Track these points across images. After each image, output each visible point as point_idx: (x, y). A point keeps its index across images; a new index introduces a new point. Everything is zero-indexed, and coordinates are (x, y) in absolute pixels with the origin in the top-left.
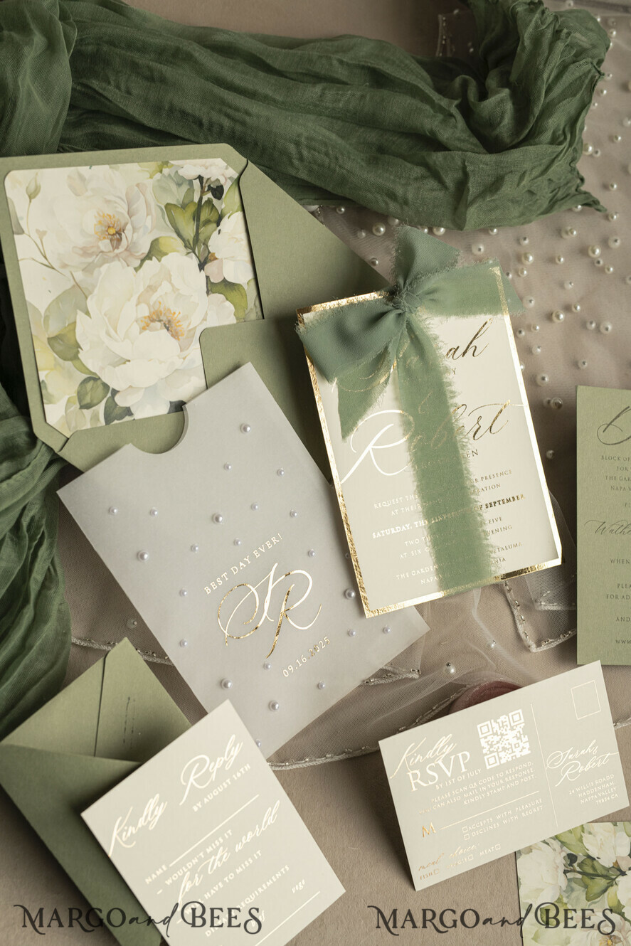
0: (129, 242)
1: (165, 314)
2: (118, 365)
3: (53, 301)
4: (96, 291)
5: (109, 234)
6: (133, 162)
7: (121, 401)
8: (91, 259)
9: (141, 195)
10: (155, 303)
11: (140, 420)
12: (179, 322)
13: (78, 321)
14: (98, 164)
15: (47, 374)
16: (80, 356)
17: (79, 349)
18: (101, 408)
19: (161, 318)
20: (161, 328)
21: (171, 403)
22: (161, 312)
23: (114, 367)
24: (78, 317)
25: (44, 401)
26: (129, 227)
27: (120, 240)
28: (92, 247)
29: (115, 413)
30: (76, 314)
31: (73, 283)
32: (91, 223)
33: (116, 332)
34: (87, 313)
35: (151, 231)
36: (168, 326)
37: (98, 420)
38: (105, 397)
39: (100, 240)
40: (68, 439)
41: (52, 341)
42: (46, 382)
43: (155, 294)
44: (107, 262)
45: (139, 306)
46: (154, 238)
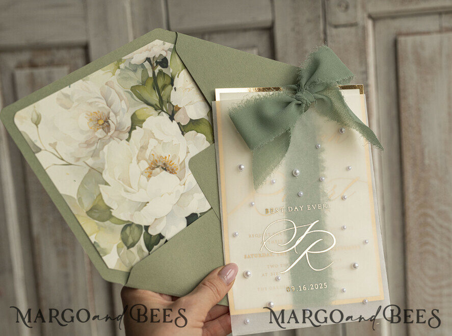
0: (116, 124)
1: (159, 161)
2: (142, 209)
3: (80, 186)
4: (106, 167)
5: (100, 125)
7: (153, 232)
8: (94, 147)
10: (149, 156)
12: (171, 161)
13: (102, 192)
15: (96, 235)
16: (113, 214)
17: (111, 210)
18: (142, 243)
19: (158, 165)
20: (161, 171)
21: (187, 218)
23: (140, 211)
24: (101, 189)
25: (101, 255)
26: (112, 114)
27: (109, 126)
28: (91, 139)
30: (99, 187)
31: (88, 168)
32: (84, 123)
33: (131, 187)
34: (106, 184)
35: (128, 111)
37: (143, 251)
38: (142, 233)
39: (95, 131)
41: (90, 213)
42: (97, 241)
43: (148, 150)
44: (106, 144)
45: (140, 164)
46: (132, 113)
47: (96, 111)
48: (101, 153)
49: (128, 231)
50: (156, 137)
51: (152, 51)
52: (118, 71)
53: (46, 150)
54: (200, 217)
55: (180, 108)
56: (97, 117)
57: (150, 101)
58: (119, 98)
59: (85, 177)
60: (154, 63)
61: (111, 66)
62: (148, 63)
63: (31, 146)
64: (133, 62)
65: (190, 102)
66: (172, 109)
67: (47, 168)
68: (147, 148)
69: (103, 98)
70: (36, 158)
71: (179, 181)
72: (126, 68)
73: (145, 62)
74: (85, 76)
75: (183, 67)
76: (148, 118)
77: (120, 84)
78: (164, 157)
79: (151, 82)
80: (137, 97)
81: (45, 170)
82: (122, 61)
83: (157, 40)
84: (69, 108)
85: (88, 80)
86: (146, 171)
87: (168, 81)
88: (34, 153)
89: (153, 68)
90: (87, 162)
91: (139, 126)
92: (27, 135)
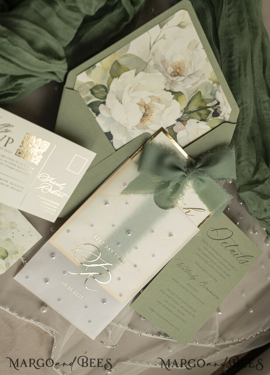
1: (150, 112)
2: (118, 99)
3: (135, 56)
4: (148, 74)
5: (176, 70)
6: (213, 67)
7: (101, 108)
8: (162, 66)
9: (200, 77)
10: (153, 105)
11: (96, 121)
12: (149, 119)
14: (206, 52)
17: (117, 78)
19: (147, 111)
20: (142, 113)
21: (110, 132)
22: (150, 109)
23: (116, 98)
25: (87, 71)
26: (183, 78)
27: (175, 76)
29: (94, 107)
30: (134, 69)
31: (147, 61)
32: (178, 59)
33: (133, 92)
34: (136, 74)
35: (185, 89)
36: (145, 115)
39: (172, 66)
40: (73, 89)
41: (116, 63)
42: (96, 67)
44: (163, 74)
45: (148, 98)
47: (185, 67)
48: (157, 70)
49: (103, 89)
50: (166, 109)
51: (223, 106)
52: (211, 82)
53: (161, 32)
54: (110, 142)
55: (185, 125)
56: (181, 68)
57: (190, 105)
58: (194, 84)
59: (141, 59)
60: (216, 107)
61: (215, 78)
62: (216, 104)
63: (164, 22)
64: (217, 93)
65: (188, 133)
66: (184, 120)
67: (149, 33)
68: (159, 103)
69: (194, 72)
70: (156, 25)
71: (136, 125)
72: (214, 88)
73: (217, 101)
74: (209, 59)
75: (213, 128)
76: (179, 104)
77: (203, 84)
78: (152, 115)
79: (203, 105)
80: (193, 96)
81: (147, 31)
82: (218, 85)
83: (231, 109)
84: (188, 48)
85: (207, 61)
86: (143, 102)
87: (204, 118)
88: (159, 23)
89: (212, 107)
90: (152, 60)
91: (174, 98)
92: (171, 19)
